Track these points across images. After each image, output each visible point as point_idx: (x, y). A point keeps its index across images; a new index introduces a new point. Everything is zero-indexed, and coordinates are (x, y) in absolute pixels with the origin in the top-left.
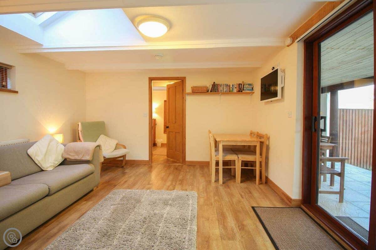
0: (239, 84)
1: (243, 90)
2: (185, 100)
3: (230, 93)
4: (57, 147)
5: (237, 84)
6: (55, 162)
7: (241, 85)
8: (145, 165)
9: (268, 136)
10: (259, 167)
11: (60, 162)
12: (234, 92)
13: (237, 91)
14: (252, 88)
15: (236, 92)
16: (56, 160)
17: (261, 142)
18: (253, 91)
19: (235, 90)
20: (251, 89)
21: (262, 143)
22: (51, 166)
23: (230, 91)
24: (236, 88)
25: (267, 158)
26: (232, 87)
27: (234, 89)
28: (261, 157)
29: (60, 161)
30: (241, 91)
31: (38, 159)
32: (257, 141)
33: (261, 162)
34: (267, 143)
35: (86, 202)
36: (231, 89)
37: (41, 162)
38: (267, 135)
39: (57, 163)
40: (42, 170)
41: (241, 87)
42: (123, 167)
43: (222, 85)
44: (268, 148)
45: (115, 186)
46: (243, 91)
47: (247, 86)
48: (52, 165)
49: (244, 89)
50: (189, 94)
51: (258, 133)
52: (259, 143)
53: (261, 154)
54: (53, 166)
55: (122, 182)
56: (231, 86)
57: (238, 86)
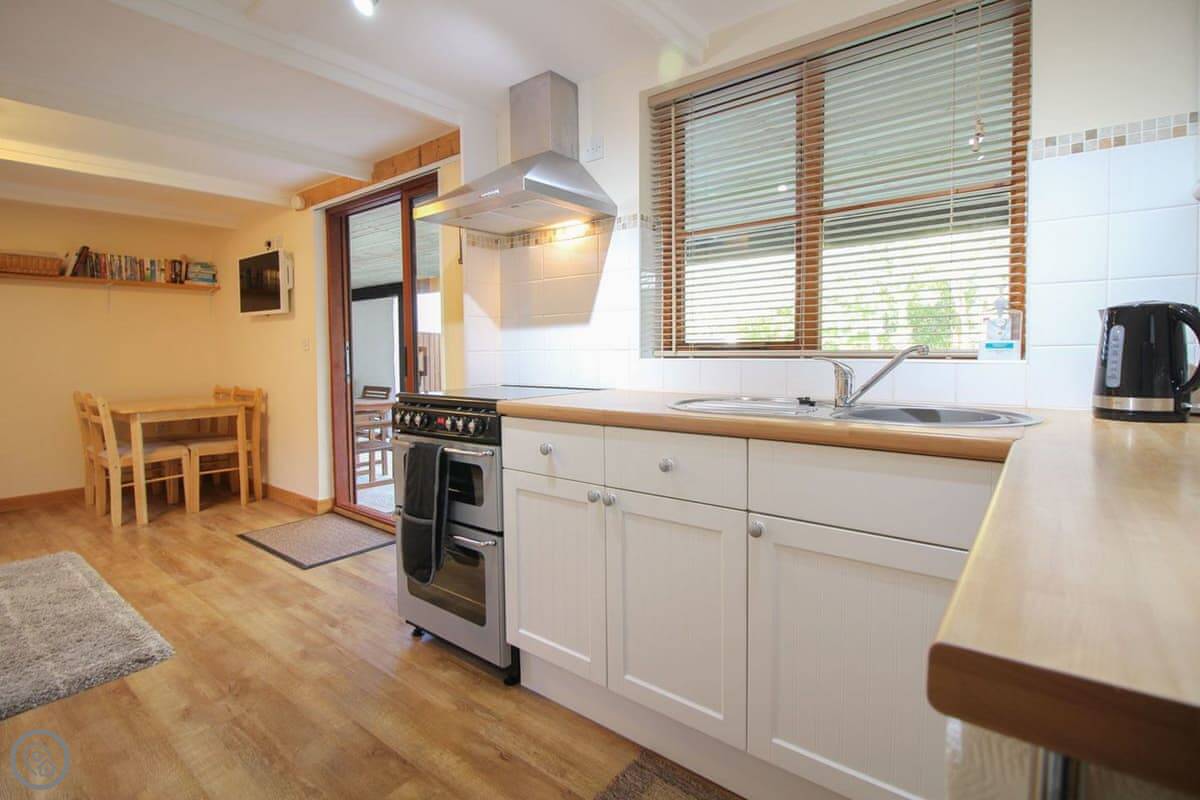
0: (174, 262)
1: (186, 278)
3: (143, 283)
5: (166, 260)
7: (180, 263)
9: (264, 393)
10: (246, 462)
12: (158, 280)
13: (168, 279)
14: (214, 276)
15: (163, 281)
17: (247, 408)
18: (216, 285)
19: (161, 278)
20: (211, 277)
21: (249, 410)
23: (143, 279)
24: (162, 270)
25: (264, 443)
26: (149, 266)
27: (157, 273)
28: (251, 442)
30: (182, 282)
32: (239, 407)
33: (249, 453)
34: (263, 410)
36: (148, 273)
38: (260, 390)
41: (181, 271)
43: (116, 258)
44: (265, 419)
46: (186, 282)
47: (198, 268)
49: (190, 275)
51: (237, 389)
52: (244, 412)
53: (249, 437)
56: (147, 265)
57: (169, 266)
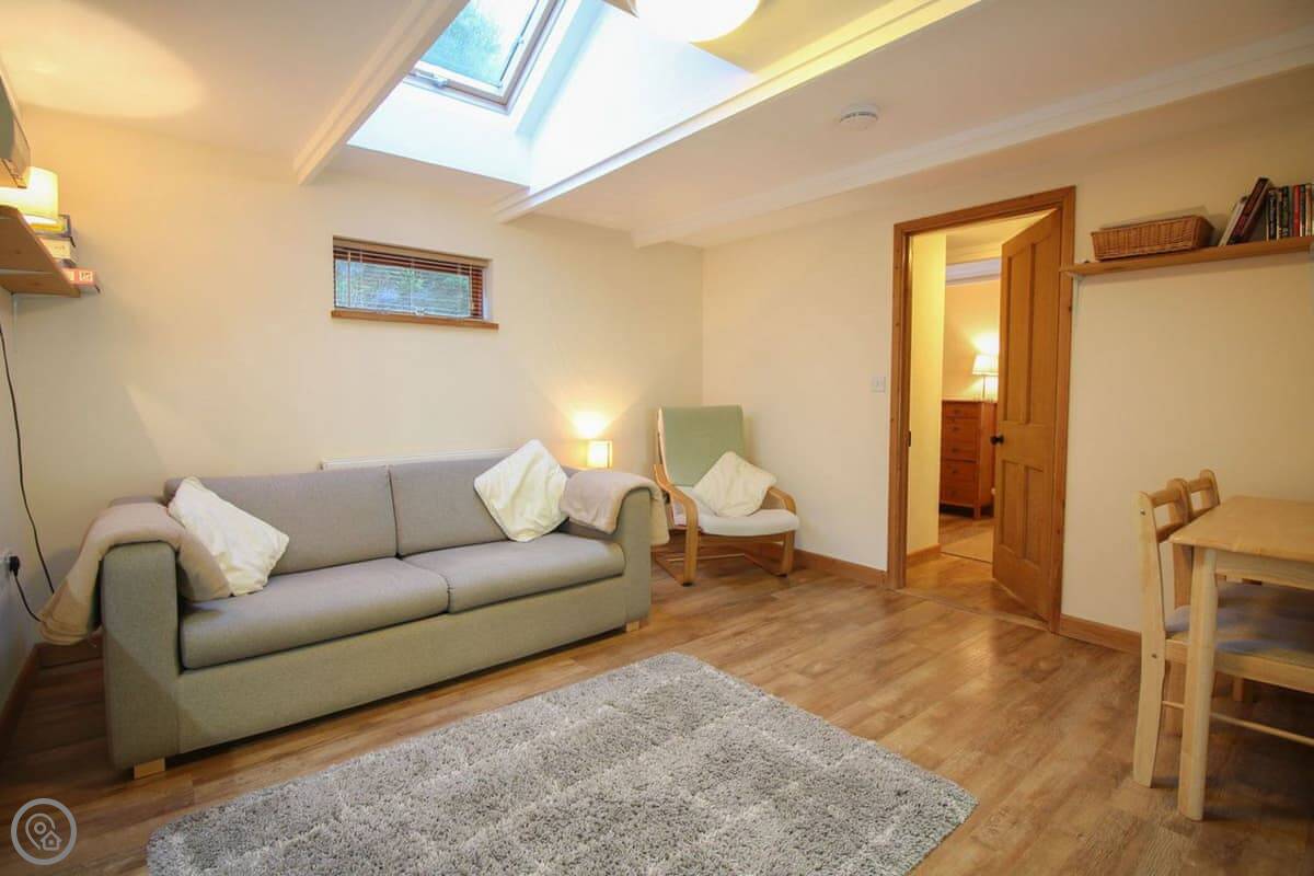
2: (1070, 309)
4: (548, 478)
6: (539, 521)
8: (869, 587)
11: (555, 523)
16: (544, 516)
22: (530, 530)
29: (556, 519)
31: (497, 505)
35: (572, 661)
37: (500, 514)
39: (544, 523)
40: (508, 539)
42: (784, 576)
45: (693, 638)
48: (532, 527)
50: (1086, 273)
54: (537, 532)
55: (728, 632)
